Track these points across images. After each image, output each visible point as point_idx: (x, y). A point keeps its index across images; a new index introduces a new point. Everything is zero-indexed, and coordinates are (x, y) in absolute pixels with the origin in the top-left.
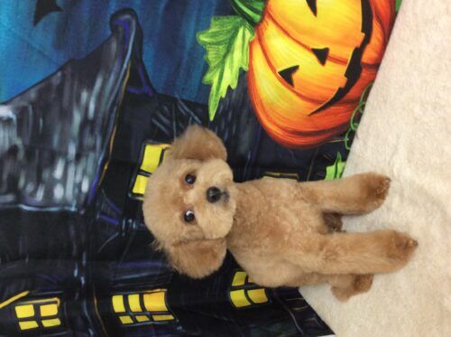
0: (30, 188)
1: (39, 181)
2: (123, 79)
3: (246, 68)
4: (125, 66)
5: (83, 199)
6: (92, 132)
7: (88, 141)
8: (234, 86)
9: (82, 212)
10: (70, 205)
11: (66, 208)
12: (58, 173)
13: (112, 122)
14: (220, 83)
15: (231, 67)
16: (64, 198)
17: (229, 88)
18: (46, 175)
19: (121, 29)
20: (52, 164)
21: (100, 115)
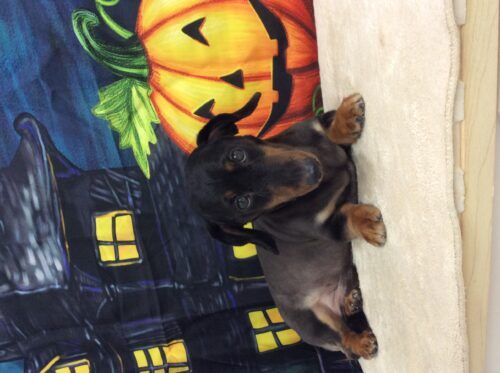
0: (16, 277)
1: (21, 270)
2: (49, 170)
3: (158, 121)
4: (45, 159)
5: (61, 277)
6: (44, 220)
7: (44, 228)
8: (154, 141)
9: (66, 287)
10: (54, 284)
11: (52, 287)
12: (32, 260)
13: (57, 207)
14: (139, 143)
15: (143, 125)
16: (46, 279)
17: (150, 144)
18: (23, 264)
19: (26, 131)
20: (24, 254)
21: (45, 204)
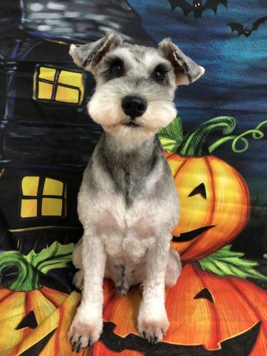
5: (32, 27)
7: (81, 27)
9: (21, 27)
10: (26, 17)
11: (24, 14)
12: (52, 6)
